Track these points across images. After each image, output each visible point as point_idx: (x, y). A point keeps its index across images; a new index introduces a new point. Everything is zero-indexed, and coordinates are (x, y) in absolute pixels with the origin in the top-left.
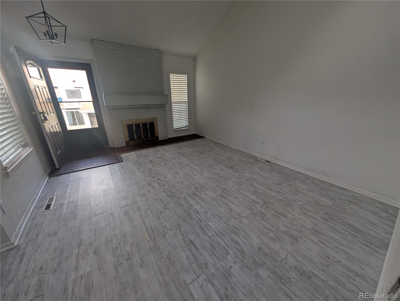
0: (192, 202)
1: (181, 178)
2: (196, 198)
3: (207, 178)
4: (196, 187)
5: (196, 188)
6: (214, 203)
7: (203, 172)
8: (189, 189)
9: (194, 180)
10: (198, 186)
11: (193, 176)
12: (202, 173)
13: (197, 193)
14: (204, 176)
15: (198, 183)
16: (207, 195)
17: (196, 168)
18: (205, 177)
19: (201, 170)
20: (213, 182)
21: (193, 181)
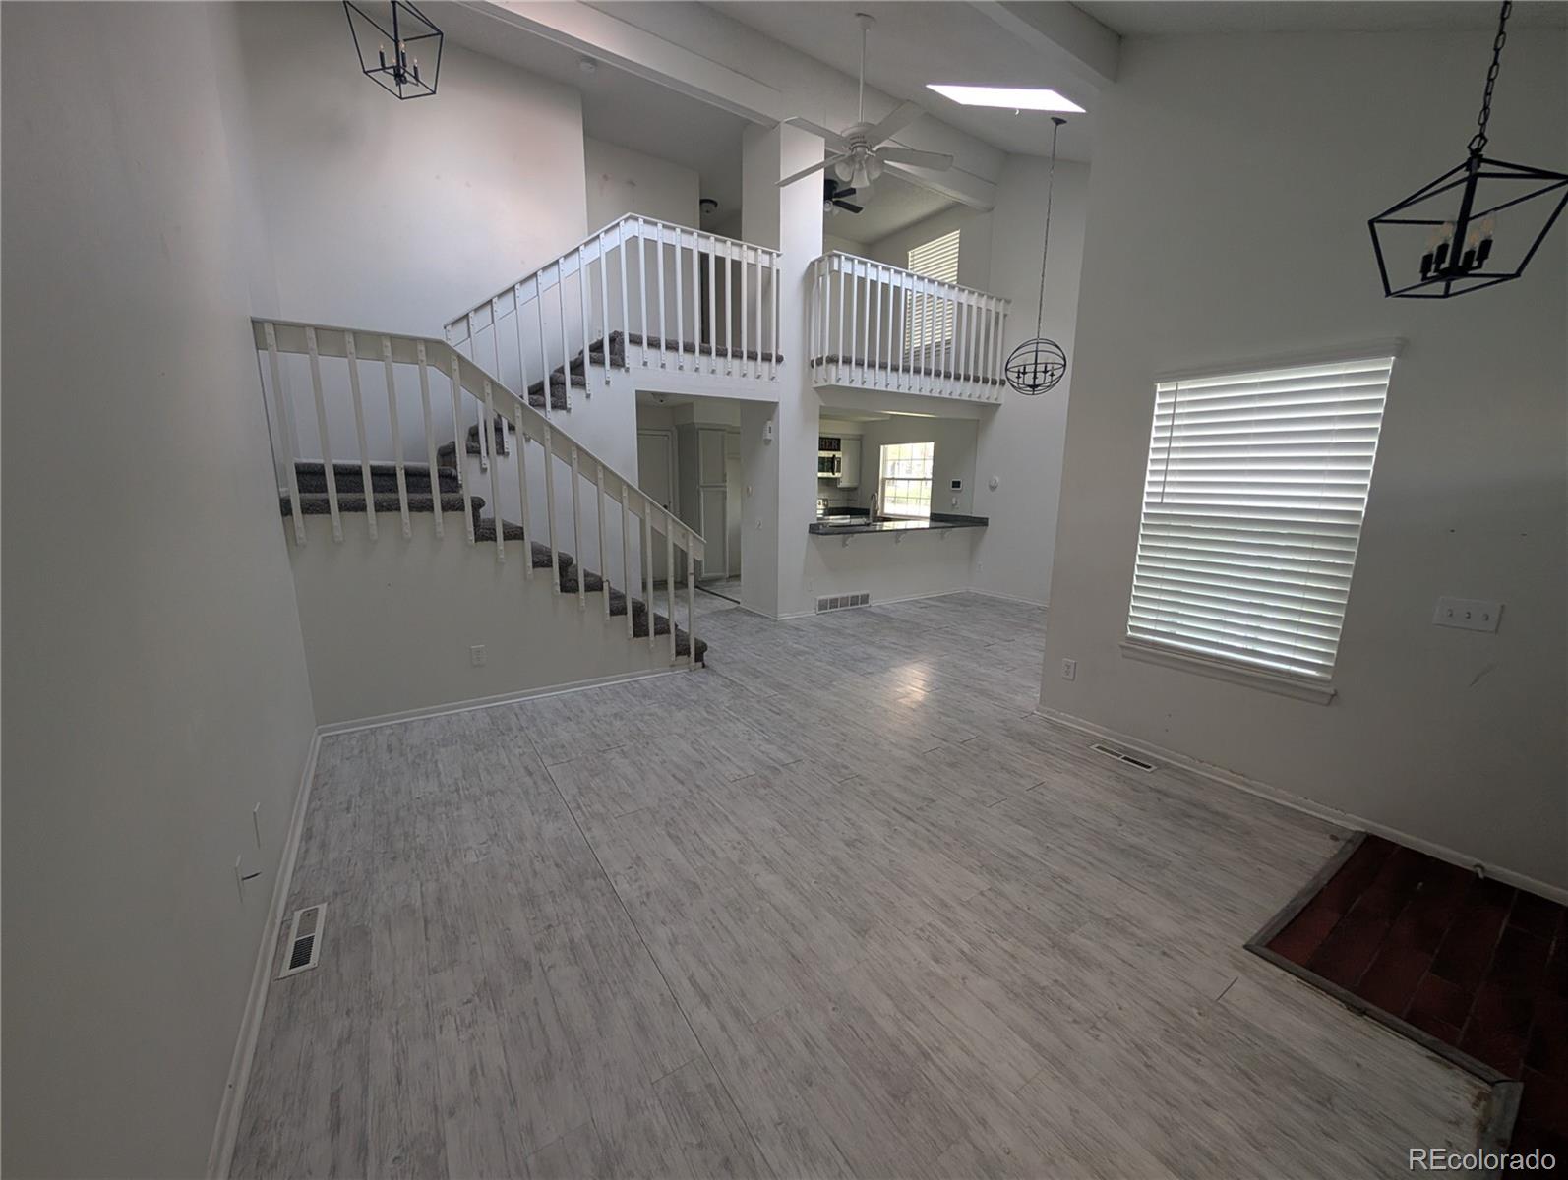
0: (781, 756)
1: (827, 821)
2: (771, 761)
3: (726, 817)
4: (768, 789)
5: (768, 785)
6: (724, 753)
7: (734, 848)
8: (792, 781)
9: (776, 813)
10: (762, 791)
11: (779, 827)
12: (739, 843)
13: (767, 773)
14: (737, 828)
15: (761, 800)
16: (741, 769)
17: (766, 880)
18: (732, 824)
19: (741, 862)
20: (709, 801)
21: (776, 807)
